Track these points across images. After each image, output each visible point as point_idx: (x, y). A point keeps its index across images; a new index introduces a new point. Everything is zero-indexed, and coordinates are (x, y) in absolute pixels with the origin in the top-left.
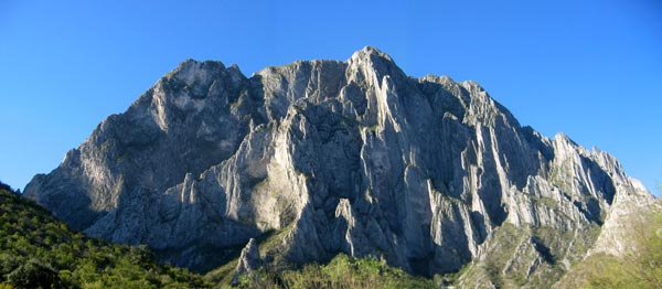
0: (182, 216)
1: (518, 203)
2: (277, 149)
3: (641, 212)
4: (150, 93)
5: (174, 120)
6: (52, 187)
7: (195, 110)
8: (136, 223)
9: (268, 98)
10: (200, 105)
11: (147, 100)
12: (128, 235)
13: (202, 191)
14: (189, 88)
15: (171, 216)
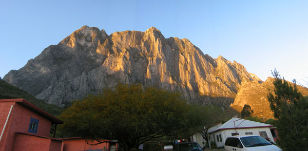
0: (80, 89)
1: (204, 85)
2: (118, 64)
3: (253, 89)
4: (69, 38)
5: (79, 49)
6: (19, 76)
7: (87, 46)
8: (61, 92)
9: (115, 44)
10: (89, 45)
11: (67, 40)
12: (57, 97)
13: (89, 79)
14: (86, 37)
15: (76, 89)
